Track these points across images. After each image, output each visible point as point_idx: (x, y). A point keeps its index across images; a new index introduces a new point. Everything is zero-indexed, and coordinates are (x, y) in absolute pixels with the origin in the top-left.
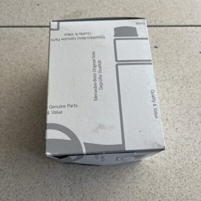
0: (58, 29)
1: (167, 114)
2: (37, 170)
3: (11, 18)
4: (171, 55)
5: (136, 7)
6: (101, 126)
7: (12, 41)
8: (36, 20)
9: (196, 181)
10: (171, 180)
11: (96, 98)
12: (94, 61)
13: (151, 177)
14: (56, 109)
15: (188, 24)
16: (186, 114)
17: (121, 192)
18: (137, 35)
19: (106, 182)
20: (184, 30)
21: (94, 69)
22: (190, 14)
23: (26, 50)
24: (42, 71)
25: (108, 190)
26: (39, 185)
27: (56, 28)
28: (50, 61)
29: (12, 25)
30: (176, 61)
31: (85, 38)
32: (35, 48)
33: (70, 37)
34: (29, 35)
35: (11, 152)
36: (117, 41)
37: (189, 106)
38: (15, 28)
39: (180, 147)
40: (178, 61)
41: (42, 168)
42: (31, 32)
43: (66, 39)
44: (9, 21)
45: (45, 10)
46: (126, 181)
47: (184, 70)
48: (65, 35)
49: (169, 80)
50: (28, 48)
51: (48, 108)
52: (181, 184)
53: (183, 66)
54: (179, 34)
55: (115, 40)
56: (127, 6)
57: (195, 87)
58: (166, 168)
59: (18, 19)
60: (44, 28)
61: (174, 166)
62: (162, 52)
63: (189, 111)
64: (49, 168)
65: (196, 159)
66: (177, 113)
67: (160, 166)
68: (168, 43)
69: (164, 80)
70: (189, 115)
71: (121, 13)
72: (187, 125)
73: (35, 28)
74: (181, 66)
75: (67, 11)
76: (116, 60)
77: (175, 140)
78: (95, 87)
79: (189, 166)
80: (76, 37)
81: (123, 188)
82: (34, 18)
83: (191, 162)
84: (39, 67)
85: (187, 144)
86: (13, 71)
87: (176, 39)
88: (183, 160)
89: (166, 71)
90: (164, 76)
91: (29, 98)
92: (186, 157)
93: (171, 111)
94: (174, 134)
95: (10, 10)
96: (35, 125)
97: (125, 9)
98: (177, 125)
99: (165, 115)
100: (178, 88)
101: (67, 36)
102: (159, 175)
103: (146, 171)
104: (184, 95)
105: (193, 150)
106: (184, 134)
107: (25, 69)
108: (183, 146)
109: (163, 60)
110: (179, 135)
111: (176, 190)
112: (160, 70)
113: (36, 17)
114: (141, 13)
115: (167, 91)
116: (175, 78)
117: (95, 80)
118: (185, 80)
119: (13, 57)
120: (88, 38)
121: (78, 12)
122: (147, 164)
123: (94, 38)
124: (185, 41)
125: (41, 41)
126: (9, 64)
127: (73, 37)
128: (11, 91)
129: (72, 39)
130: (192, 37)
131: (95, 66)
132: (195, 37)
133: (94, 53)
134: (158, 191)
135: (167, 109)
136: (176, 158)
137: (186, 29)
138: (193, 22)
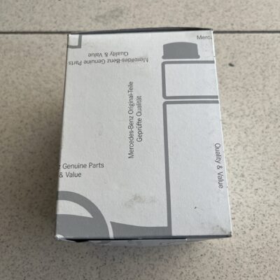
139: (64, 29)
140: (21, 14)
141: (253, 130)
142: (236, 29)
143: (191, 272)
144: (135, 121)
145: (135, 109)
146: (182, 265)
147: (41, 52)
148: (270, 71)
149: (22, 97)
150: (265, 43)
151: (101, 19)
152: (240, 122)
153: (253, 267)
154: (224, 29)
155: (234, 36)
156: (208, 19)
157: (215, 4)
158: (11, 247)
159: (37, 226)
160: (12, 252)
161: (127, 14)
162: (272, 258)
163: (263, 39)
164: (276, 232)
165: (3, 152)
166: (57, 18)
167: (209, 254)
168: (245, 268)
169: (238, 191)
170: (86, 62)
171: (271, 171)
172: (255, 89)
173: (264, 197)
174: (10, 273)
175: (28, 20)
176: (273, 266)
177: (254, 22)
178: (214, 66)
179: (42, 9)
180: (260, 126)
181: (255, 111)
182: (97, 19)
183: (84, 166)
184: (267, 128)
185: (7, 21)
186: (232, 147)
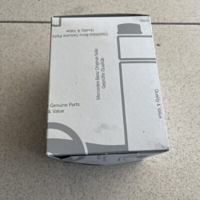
0: (60, 25)
1: (168, 113)
3: (11, 13)
4: (174, 53)
5: (138, 3)
6: (103, 126)
7: (12, 37)
8: (36, 15)
9: (198, 181)
10: (173, 180)
11: (98, 97)
12: (97, 58)
13: (152, 177)
14: (57, 108)
15: (191, 22)
17: (122, 191)
18: (141, 33)
19: (107, 181)
21: (97, 67)
22: (193, 12)
23: (26, 46)
24: (42, 68)
25: (109, 189)
26: (38, 183)
27: (58, 24)
28: (51, 58)
29: (12, 20)
30: (178, 60)
31: (87, 35)
32: (36, 44)
33: (72, 33)
34: (30, 31)
35: (10, 150)
36: (120, 38)
37: (192, 105)
38: (15, 24)
39: (182, 146)
40: (181, 59)
41: (42, 166)
42: (31, 28)
43: (68, 36)
44: (9, 16)
45: (45, 5)
46: (127, 180)
47: (186, 69)
48: (67, 31)
49: (171, 79)
50: (28, 43)
51: (49, 106)
52: (182, 184)
54: (182, 32)
55: (118, 38)
56: (129, 3)
57: (197, 86)
58: (167, 168)
59: (18, 14)
60: (44, 24)
61: (176, 165)
62: (165, 50)
63: (191, 110)
64: (49, 166)
65: (197, 159)
66: (180, 112)
67: (161, 166)
68: (170, 41)
69: (167, 79)
70: (191, 114)
71: (123, 9)
72: (188, 125)
73: (35, 24)
74: (184, 65)
75: (68, 6)
76: (120, 58)
77: (176, 139)
78: (98, 85)
79: (191, 166)
80: (79, 34)
81: (124, 187)
82: (35, 14)
84: (40, 64)
85: (189, 143)
86: (13, 68)
87: (179, 38)
88: (185, 160)
89: (169, 70)
90: (166, 75)
91: (29, 95)
92: (188, 157)
93: (173, 110)
94: (176, 133)
95: (10, 5)
96: (34, 123)
97: (127, 6)
98: (178, 125)
99: (167, 114)
100: (180, 87)
101: (69, 33)
102: (160, 174)
103: (147, 170)
104: (186, 94)
105: (195, 149)
106: (185, 134)
107: (25, 65)
108: (184, 145)
109: (165, 58)
110: (181, 134)
111: (177, 190)
112: (162, 69)
113: (36, 12)
114: (143, 10)
115: (169, 90)
116: (178, 77)
117: (98, 78)
118: (188, 79)
119: (13, 53)
120: (91, 34)
121: (79, 7)
122: (148, 163)
123: (97, 35)
124: (188, 39)
125: (42, 37)
126: (9, 60)
127: (75, 33)
128: (11, 88)
129: (74, 35)
130: (194, 35)
131: (97, 64)
132: (198, 35)
134: (159, 191)
135: (169, 108)
136: (177, 158)
137: (189, 27)
138: (196, 20)
139: (43, 20)
140: (11, 9)
141: (175, 88)
142: (161, 22)
144: (100, 74)
145: (100, 67)
147: (26, 36)
148: (184, 49)
149: (13, 66)
150: (180, 31)
152: (165, 83)
153: (178, 181)
155: (159, 27)
157: (146, 5)
158: (6, 172)
159: (25, 157)
160: (7, 176)
162: (191, 174)
163: (179, 28)
164: (193, 156)
166: (38, 12)
167: (148, 173)
168: (173, 182)
170: (65, 36)
171: (188, 116)
172: (175, 61)
173: (184, 132)
174: (5, 191)
175: (16, 13)
176: (192, 180)
177: (172, 17)
178: (152, 39)
179: (26, 6)
180: (179, 85)
181: (175, 76)
183: (66, 105)
184: (183, 87)
185: (1, 14)
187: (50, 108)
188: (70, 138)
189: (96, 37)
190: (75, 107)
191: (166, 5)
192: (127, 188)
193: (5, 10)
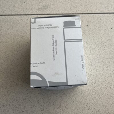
0: (35, 23)
1: (92, 62)
2: (26, 90)
3: (10, 10)
4: (96, 30)
6: (56, 73)
7: (11, 23)
10: (93, 96)
11: (54, 59)
12: (53, 40)
13: (83, 94)
14: (35, 65)
15: (106, 12)
16: (102, 62)
17: (68, 101)
18: (75, 26)
19: (60, 96)
20: (103, 16)
22: (107, 6)
23: (19, 28)
24: (27, 40)
25: (61, 100)
26: (27, 98)
29: (11, 14)
30: (98, 34)
31: (48, 28)
32: (24, 27)
33: (41, 27)
35: (13, 82)
36: (65, 29)
37: (104, 58)
38: (13, 16)
40: (99, 33)
41: (29, 89)
42: (21, 18)
43: (39, 28)
44: (9, 12)
45: (28, 5)
47: (102, 38)
48: (39, 26)
49: (94, 44)
50: (20, 27)
53: (102, 36)
54: (100, 18)
57: (107, 48)
58: (90, 90)
59: (14, 11)
61: (95, 88)
62: (91, 29)
63: (104, 60)
65: (106, 85)
66: (97, 61)
67: (87, 89)
68: (94, 23)
69: (91, 44)
72: (102, 68)
76: (64, 39)
77: (95, 76)
78: (54, 53)
79: (102, 89)
80: (44, 27)
82: (22, 10)
83: (103, 87)
84: (26, 38)
85: (102, 77)
87: (99, 21)
88: (99, 86)
89: (92, 39)
90: (91, 42)
91: (21, 54)
92: (101, 84)
93: (94, 61)
94: (95, 72)
95: (9, 5)
96: (25, 68)
97: (71, 4)
98: (97, 68)
100: (98, 48)
102: (86, 93)
104: (101, 52)
105: (104, 80)
106: (100, 73)
107: (19, 38)
108: (99, 78)
109: (91, 33)
110: (98, 73)
111: (95, 100)
112: (89, 39)
114: (80, 6)
115: (93, 50)
116: (97, 43)
117: (53, 50)
118: (102, 44)
119: (12, 32)
120: (50, 27)
123: (53, 27)
124: (103, 22)
126: (10, 36)
127: (42, 27)
128: (12, 50)
130: (107, 19)
131: (53, 43)
132: (109, 19)
133: (53, 35)
134: (86, 101)
135: (92, 59)
136: (95, 85)
138: (109, 11)
139: (27, 13)
140: (10, 8)
141: (95, 49)
142: (89, 13)
143: (75, 99)
144: (55, 48)
145: (55, 44)
146: (72, 96)
147: (19, 22)
148: (101, 28)
149: (13, 39)
150: (99, 17)
151: (40, 10)
152: (91, 46)
153: (96, 96)
154: (85, 13)
155: (88, 15)
156: (79, 9)
157: (82, 3)
158: (12, 92)
159: (20, 85)
160: (12, 94)
161: (50, 8)
162: (102, 93)
163: (99, 16)
164: (103, 84)
165: (7, 59)
166: (24, 9)
167: (80, 92)
169: (90, 70)
171: (102, 63)
172: (96, 34)
173: (99, 72)
174: (12, 101)
175: (13, 10)
176: (102, 95)
177: (95, 10)
179: (18, 6)
180: (98, 47)
181: (96, 42)
182: (38, 10)
183: (39, 63)
184: (100, 48)
185: (5, 11)
186: (88, 55)
187: (31, 65)
188: (41, 79)
189: (53, 29)
190: (43, 64)
191: (92, 3)
192: (70, 99)
193: (7, 8)
